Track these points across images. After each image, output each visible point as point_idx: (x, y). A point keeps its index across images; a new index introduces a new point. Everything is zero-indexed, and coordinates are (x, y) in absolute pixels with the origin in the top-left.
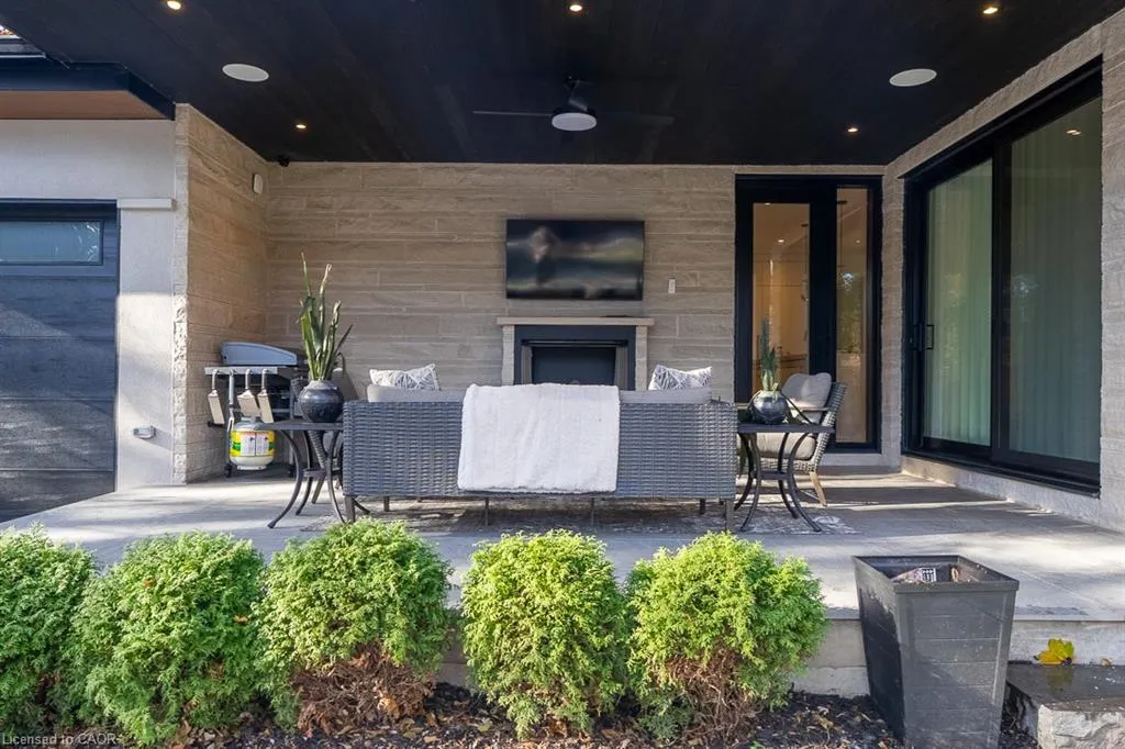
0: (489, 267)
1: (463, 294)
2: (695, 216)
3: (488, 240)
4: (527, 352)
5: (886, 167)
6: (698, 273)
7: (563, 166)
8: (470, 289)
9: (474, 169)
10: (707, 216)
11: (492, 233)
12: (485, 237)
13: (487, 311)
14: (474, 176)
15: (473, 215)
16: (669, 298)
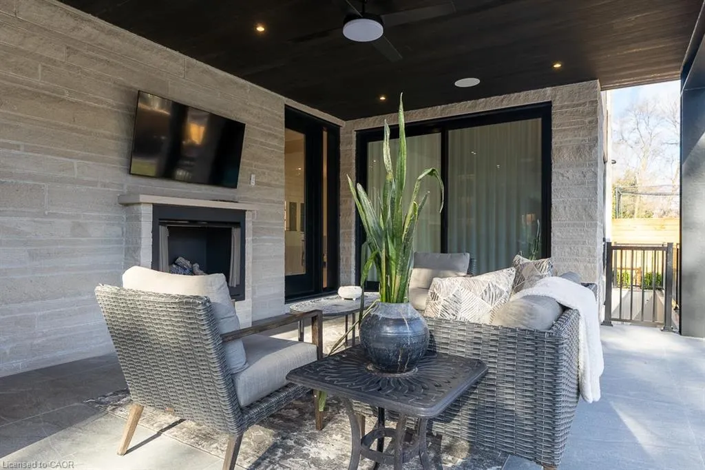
0: (105, 137)
1: (76, 162)
2: (264, 128)
3: (105, 106)
4: (164, 231)
5: (344, 122)
6: (267, 171)
7: (176, 53)
8: (83, 158)
9: (89, 21)
10: (270, 129)
11: (110, 101)
12: (101, 102)
13: (105, 185)
14: (87, 28)
15: (87, 74)
16: (250, 189)
